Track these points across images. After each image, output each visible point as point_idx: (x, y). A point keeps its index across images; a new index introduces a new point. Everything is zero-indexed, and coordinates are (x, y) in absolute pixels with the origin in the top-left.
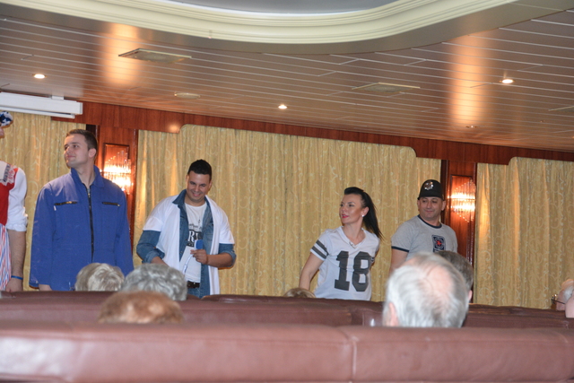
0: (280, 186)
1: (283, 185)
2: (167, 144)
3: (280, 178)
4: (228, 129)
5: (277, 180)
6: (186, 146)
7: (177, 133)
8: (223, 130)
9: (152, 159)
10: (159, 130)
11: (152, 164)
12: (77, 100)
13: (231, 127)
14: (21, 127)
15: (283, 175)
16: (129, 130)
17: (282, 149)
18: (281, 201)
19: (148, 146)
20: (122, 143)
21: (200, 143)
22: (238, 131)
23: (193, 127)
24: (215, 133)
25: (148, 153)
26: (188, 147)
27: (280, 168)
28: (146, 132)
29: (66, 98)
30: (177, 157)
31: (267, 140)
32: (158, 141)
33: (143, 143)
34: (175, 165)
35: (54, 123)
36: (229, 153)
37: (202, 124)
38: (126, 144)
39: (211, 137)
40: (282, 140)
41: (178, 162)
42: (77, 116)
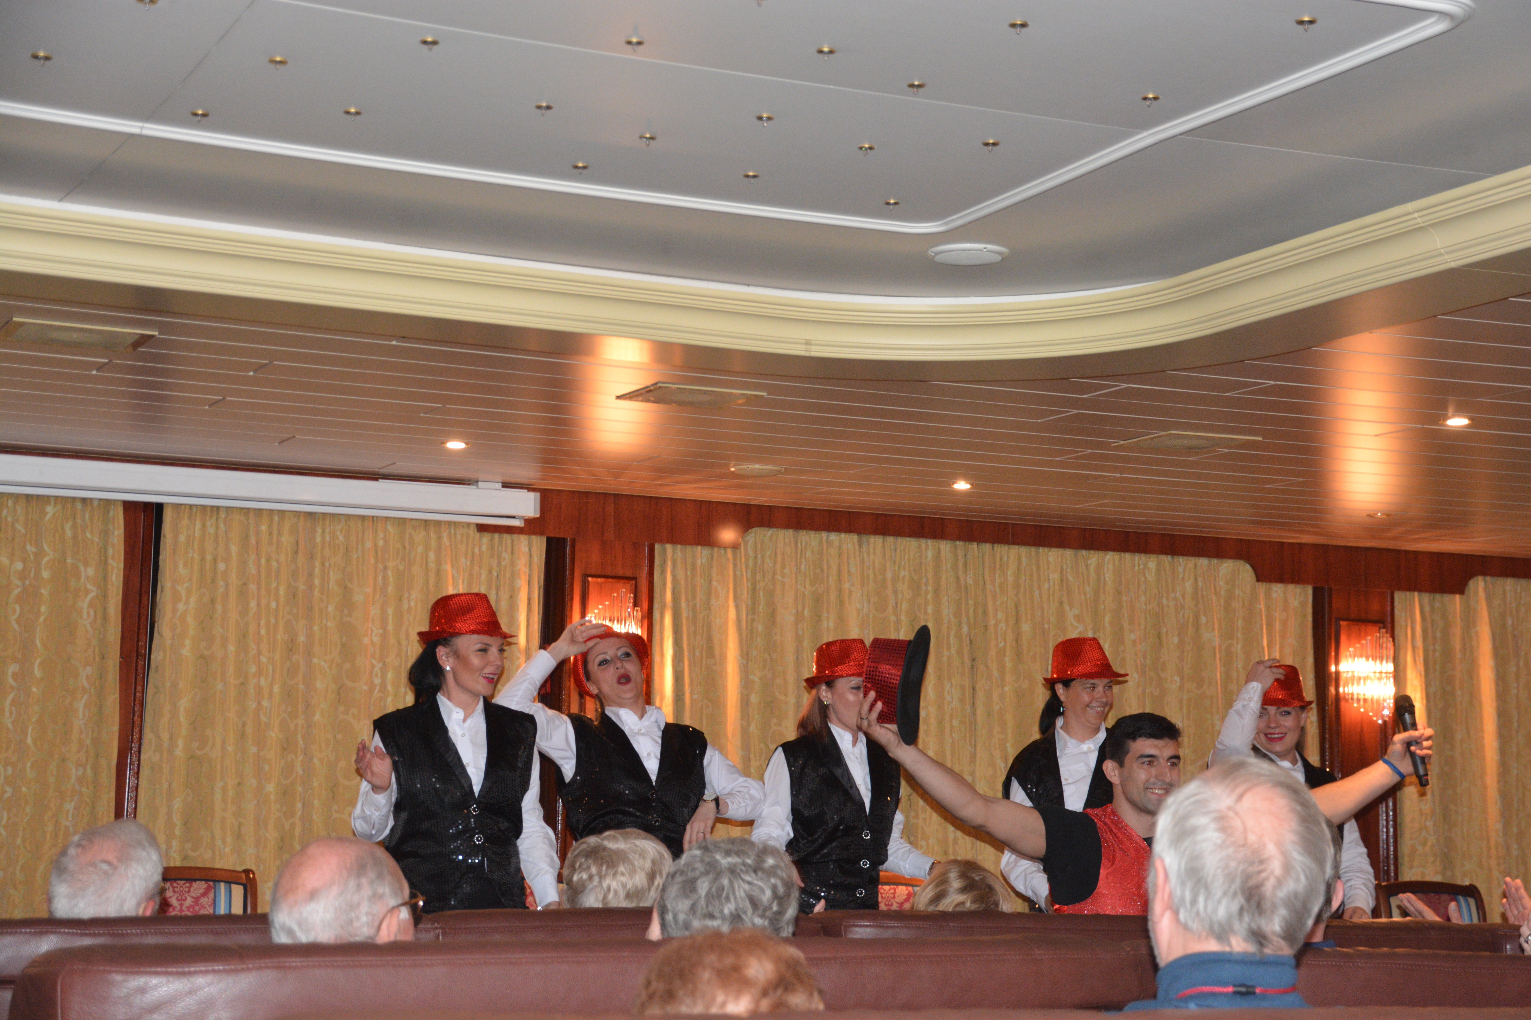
0: (960, 653)
1: (966, 652)
2: (714, 571)
3: (959, 635)
4: (843, 535)
5: (952, 640)
6: (754, 573)
7: (735, 547)
8: (834, 537)
9: (683, 605)
10: (699, 543)
11: (684, 614)
12: (529, 488)
13: (849, 530)
14: (420, 549)
15: (965, 629)
16: (636, 545)
17: (961, 574)
18: (962, 688)
19: (674, 576)
20: (621, 573)
21: (783, 567)
22: (864, 538)
23: (769, 532)
24: (815, 543)
25: (674, 593)
26: (759, 576)
27: (957, 614)
28: (669, 547)
29: (506, 485)
30: (736, 598)
31: (930, 554)
32: (694, 566)
33: (663, 572)
34: (732, 613)
35: (486, 538)
36: (846, 586)
37: (787, 526)
38: (629, 574)
39: (809, 554)
40: (960, 554)
41: (737, 607)
42: (529, 522)
